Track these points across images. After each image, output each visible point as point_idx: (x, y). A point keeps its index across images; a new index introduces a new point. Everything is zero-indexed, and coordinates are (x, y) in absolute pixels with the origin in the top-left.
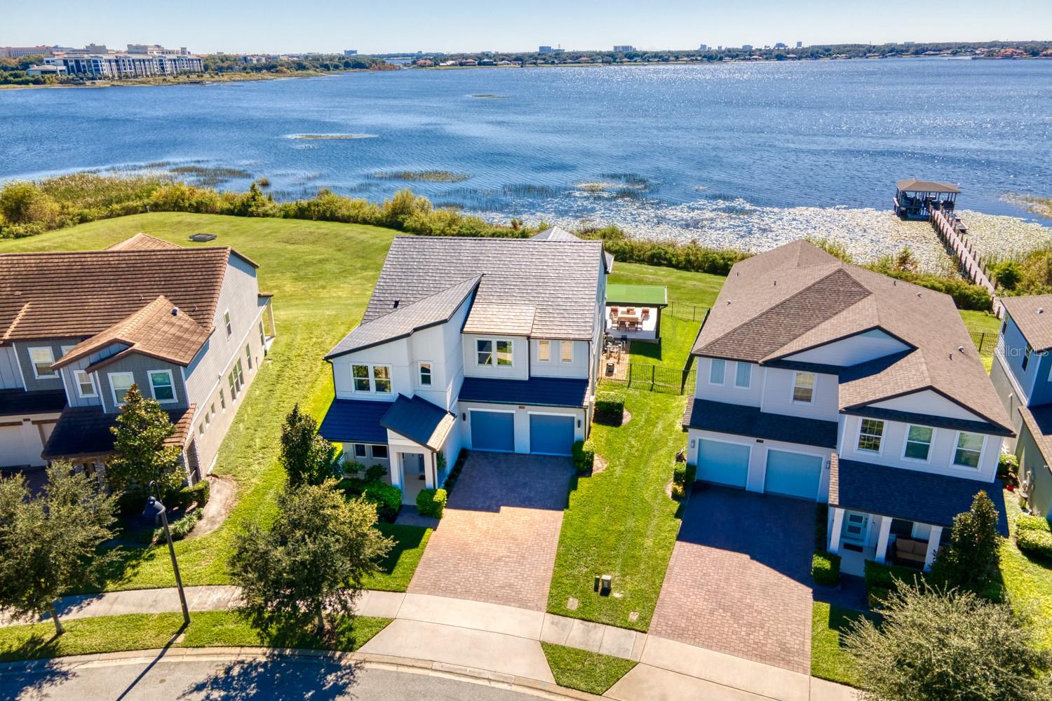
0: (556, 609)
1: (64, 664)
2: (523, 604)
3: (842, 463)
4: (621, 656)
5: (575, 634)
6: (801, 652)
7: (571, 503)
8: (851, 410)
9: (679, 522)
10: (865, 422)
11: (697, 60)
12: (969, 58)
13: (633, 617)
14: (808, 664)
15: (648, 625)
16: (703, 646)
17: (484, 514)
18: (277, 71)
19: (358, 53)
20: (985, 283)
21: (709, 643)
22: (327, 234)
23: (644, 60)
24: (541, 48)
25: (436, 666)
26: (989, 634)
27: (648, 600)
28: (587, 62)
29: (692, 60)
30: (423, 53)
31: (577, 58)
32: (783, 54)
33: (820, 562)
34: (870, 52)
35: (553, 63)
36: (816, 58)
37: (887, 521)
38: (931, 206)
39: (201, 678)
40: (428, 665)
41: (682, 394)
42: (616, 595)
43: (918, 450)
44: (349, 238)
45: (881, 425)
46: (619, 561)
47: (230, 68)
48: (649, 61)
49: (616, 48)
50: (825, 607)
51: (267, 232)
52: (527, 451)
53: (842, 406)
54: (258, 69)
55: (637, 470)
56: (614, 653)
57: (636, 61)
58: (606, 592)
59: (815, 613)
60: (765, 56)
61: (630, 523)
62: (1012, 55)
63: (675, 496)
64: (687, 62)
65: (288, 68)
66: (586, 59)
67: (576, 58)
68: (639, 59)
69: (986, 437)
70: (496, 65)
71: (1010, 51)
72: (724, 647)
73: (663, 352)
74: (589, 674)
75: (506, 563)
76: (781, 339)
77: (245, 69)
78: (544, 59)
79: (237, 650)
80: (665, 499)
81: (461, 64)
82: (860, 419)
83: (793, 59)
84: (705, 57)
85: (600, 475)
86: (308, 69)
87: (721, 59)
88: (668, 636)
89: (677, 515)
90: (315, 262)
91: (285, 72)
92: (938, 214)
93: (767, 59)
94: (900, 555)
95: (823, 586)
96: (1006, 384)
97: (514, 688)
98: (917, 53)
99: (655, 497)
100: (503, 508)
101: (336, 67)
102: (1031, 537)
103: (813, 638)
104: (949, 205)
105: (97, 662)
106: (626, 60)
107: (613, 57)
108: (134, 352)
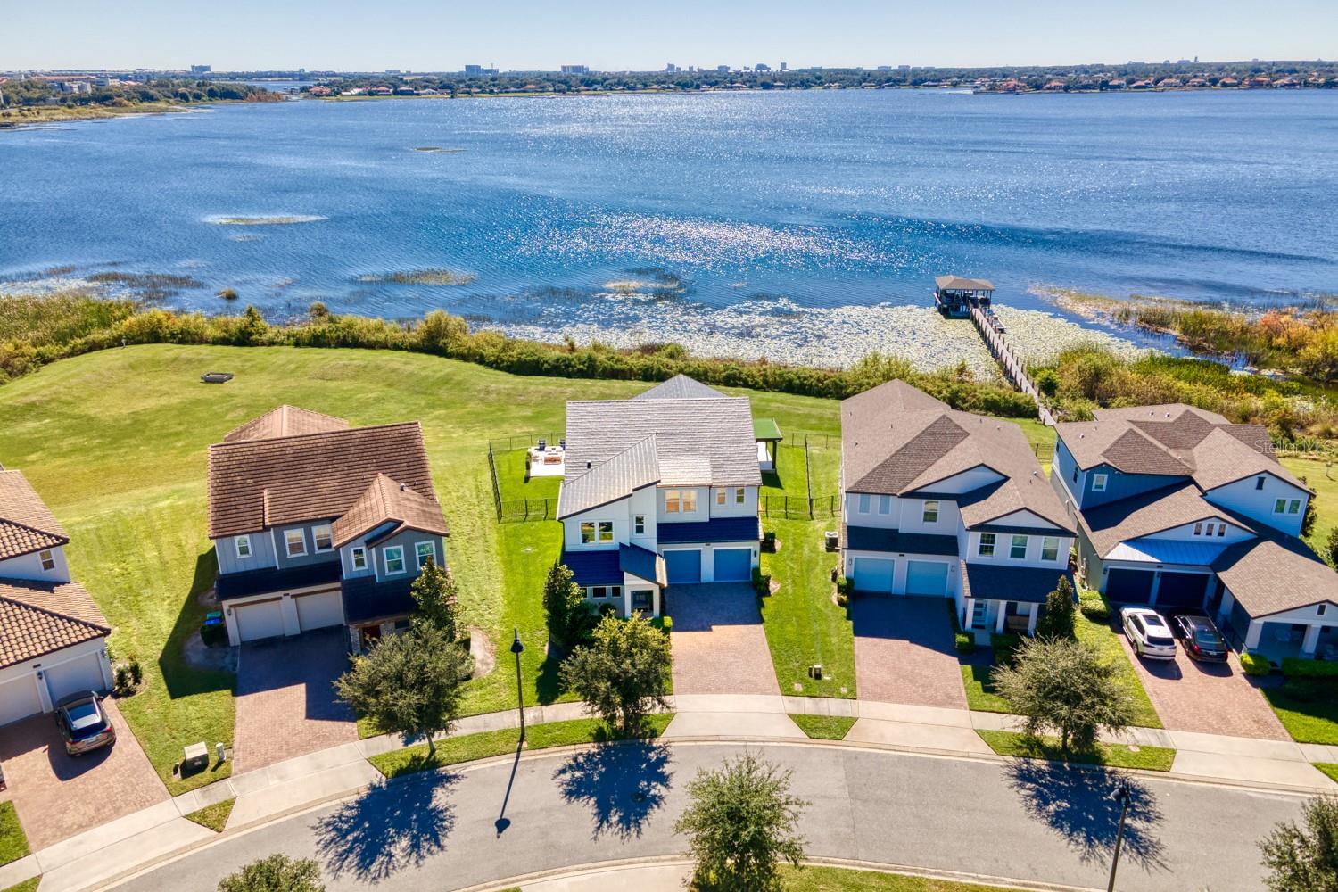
0: (787, 692)
1: (450, 770)
2: (763, 692)
3: (969, 566)
4: (846, 715)
5: (808, 706)
6: (960, 698)
7: (765, 618)
8: (973, 528)
9: (851, 622)
10: (983, 536)
11: (669, 88)
12: (970, 92)
13: (844, 690)
14: (966, 704)
15: (855, 694)
16: (896, 702)
17: (702, 633)
18: (114, 104)
19: (212, 70)
20: (1030, 392)
21: (898, 700)
22: (365, 367)
23: (605, 88)
24: (467, 67)
25: (721, 738)
26: (1078, 660)
27: (850, 678)
28: (534, 91)
29: (664, 88)
30: (307, 71)
31: (521, 85)
32: (769, 81)
33: (960, 638)
34: (865, 80)
35: (492, 92)
36: (808, 87)
37: (1003, 604)
38: (971, 305)
39: (560, 766)
40: (717, 738)
41: (812, 519)
42: (826, 678)
43: (1018, 552)
44: (394, 371)
45: (994, 536)
46: (819, 655)
47: (42, 100)
48: (611, 90)
49: (564, 68)
50: (969, 668)
51: (292, 366)
52: (711, 579)
53: (967, 525)
54: (83, 101)
55: (804, 587)
56: (840, 714)
57: (595, 90)
58: (818, 676)
59: (963, 673)
60: (748, 84)
61: (816, 627)
62: (1014, 89)
63: (841, 603)
64: (658, 92)
65: (129, 100)
66: (534, 86)
67: (518, 84)
68: (599, 87)
69: (1061, 538)
70: (418, 94)
71: (1013, 82)
72: (910, 701)
73: (781, 481)
74: (828, 729)
75: (738, 666)
76: (910, 476)
77: (64, 100)
78: (480, 87)
79: (573, 747)
80: (834, 607)
81: (371, 94)
82: (980, 534)
83: (781, 87)
84: (678, 84)
85: (778, 594)
86: (157, 100)
87: (698, 87)
88: (872, 699)
89: (848, 618)
90: (371, 401)
91: (125, 106)
92: (977, 312)
93: (751, 87)
94: (1011, 627)
95: (965, 654)
96: (1063, 493)
97: (782, 744)
98: (916, 83)
99: (827, 606)
100: (713, 627)
101: (197, 97)
102: (1091, 605)
103: (966, 688)
104: (986, 302)
105: (473, 766)
106: (583, 87)
107: (566, 83)
108: (408, 528)
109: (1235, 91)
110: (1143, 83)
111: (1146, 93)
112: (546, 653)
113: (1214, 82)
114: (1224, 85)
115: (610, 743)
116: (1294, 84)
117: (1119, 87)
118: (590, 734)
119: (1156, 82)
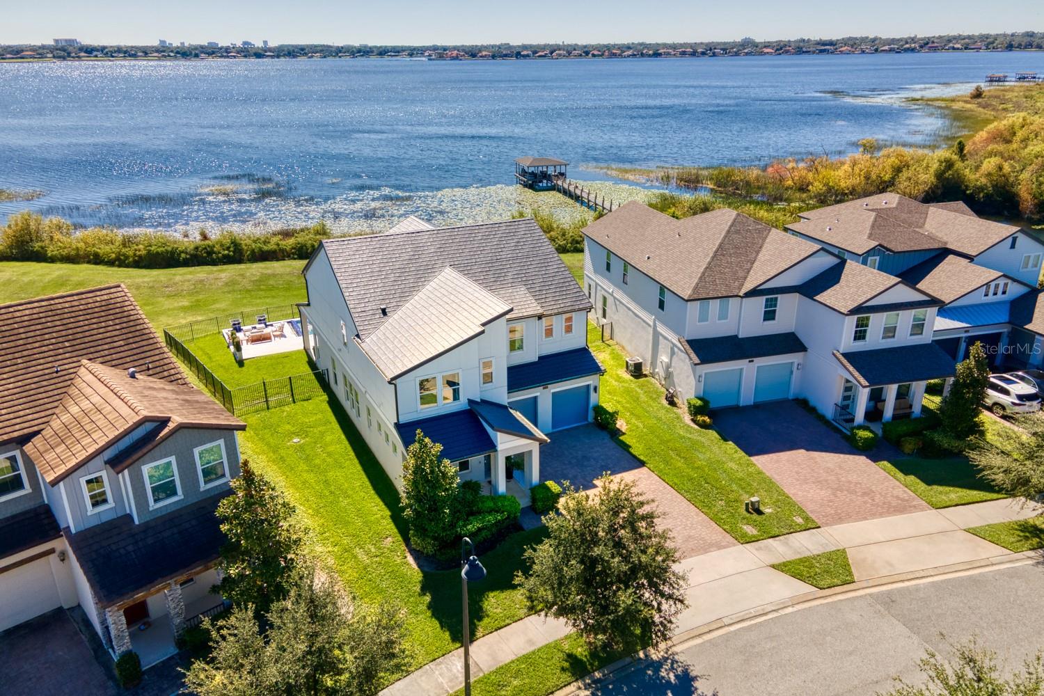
0: (742, 539)
2: (718, 546)
3: (845, 355)
4: (829, 550)
9: (732, 443)
10: (859, 319)
11: (169, 56)
13: (799, 520)
15: (814, 521)
27: (791, 504)
29: (165, 56)
31: (18, 52)
34: (340, 52)
36: (295, 57)
37: (895, 388)
40: (721, 624)
42: (767, 510)
45: (868, 318)
48: (113, 57)
49: (56, 41)
50: (885, 463)
56: (823, 550)
57: (96, 56)
58: (758, 511)
59: (887, 471)
60: (243, 54)
61: (701, 456)
62: (457, 57)
64: (159, 59)
66: (30, 53)
68: (99, 54)
71: (455, 52)
76: (739, 275)
82: (855, 317)
83: (272, 57)
85: (629, 432)
87: (197, 56)
93: (245, 56)
98: (381, 54)
106: (82, 54)
107: (64, 51)
108: (182, 427)
109: (600, 59)
110: (543, 54)
111: (546, 60)
112: (414, 566)
113: (587, 53)
114: (594, 55)
115: (597, 675)
116: (635, 55)
117: (528, 56)
118: (563, 669)
119: (552, 53)
